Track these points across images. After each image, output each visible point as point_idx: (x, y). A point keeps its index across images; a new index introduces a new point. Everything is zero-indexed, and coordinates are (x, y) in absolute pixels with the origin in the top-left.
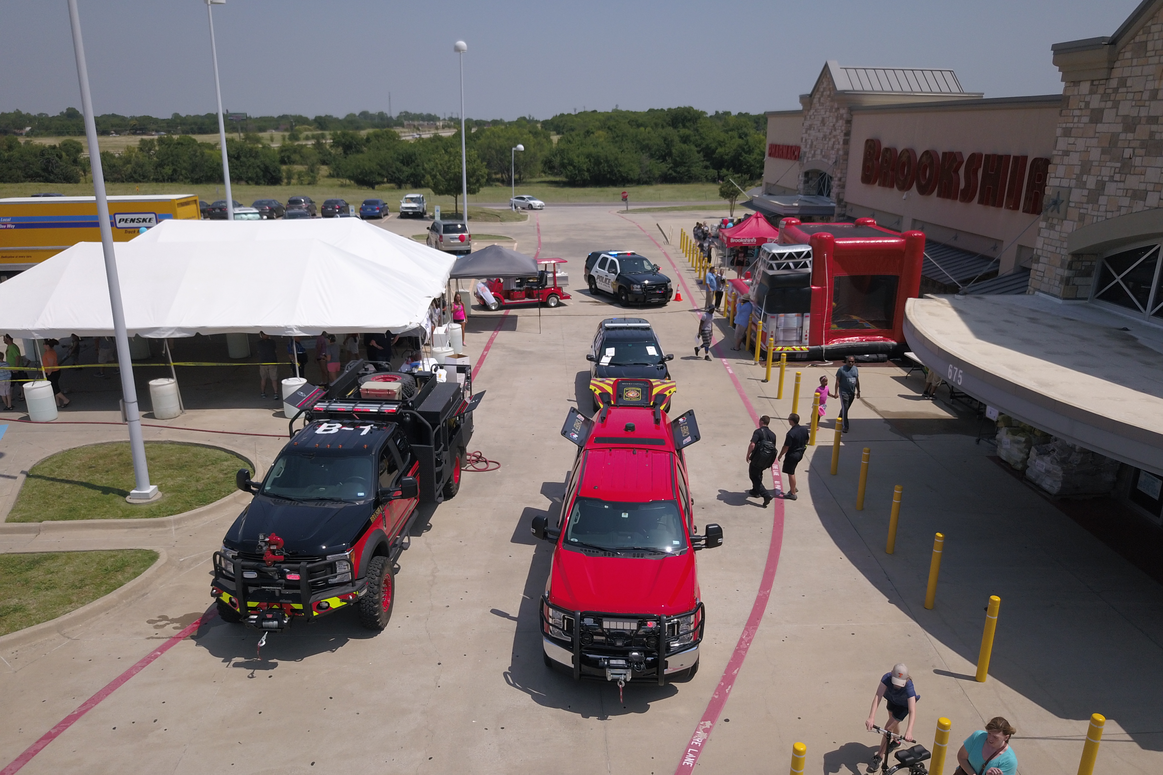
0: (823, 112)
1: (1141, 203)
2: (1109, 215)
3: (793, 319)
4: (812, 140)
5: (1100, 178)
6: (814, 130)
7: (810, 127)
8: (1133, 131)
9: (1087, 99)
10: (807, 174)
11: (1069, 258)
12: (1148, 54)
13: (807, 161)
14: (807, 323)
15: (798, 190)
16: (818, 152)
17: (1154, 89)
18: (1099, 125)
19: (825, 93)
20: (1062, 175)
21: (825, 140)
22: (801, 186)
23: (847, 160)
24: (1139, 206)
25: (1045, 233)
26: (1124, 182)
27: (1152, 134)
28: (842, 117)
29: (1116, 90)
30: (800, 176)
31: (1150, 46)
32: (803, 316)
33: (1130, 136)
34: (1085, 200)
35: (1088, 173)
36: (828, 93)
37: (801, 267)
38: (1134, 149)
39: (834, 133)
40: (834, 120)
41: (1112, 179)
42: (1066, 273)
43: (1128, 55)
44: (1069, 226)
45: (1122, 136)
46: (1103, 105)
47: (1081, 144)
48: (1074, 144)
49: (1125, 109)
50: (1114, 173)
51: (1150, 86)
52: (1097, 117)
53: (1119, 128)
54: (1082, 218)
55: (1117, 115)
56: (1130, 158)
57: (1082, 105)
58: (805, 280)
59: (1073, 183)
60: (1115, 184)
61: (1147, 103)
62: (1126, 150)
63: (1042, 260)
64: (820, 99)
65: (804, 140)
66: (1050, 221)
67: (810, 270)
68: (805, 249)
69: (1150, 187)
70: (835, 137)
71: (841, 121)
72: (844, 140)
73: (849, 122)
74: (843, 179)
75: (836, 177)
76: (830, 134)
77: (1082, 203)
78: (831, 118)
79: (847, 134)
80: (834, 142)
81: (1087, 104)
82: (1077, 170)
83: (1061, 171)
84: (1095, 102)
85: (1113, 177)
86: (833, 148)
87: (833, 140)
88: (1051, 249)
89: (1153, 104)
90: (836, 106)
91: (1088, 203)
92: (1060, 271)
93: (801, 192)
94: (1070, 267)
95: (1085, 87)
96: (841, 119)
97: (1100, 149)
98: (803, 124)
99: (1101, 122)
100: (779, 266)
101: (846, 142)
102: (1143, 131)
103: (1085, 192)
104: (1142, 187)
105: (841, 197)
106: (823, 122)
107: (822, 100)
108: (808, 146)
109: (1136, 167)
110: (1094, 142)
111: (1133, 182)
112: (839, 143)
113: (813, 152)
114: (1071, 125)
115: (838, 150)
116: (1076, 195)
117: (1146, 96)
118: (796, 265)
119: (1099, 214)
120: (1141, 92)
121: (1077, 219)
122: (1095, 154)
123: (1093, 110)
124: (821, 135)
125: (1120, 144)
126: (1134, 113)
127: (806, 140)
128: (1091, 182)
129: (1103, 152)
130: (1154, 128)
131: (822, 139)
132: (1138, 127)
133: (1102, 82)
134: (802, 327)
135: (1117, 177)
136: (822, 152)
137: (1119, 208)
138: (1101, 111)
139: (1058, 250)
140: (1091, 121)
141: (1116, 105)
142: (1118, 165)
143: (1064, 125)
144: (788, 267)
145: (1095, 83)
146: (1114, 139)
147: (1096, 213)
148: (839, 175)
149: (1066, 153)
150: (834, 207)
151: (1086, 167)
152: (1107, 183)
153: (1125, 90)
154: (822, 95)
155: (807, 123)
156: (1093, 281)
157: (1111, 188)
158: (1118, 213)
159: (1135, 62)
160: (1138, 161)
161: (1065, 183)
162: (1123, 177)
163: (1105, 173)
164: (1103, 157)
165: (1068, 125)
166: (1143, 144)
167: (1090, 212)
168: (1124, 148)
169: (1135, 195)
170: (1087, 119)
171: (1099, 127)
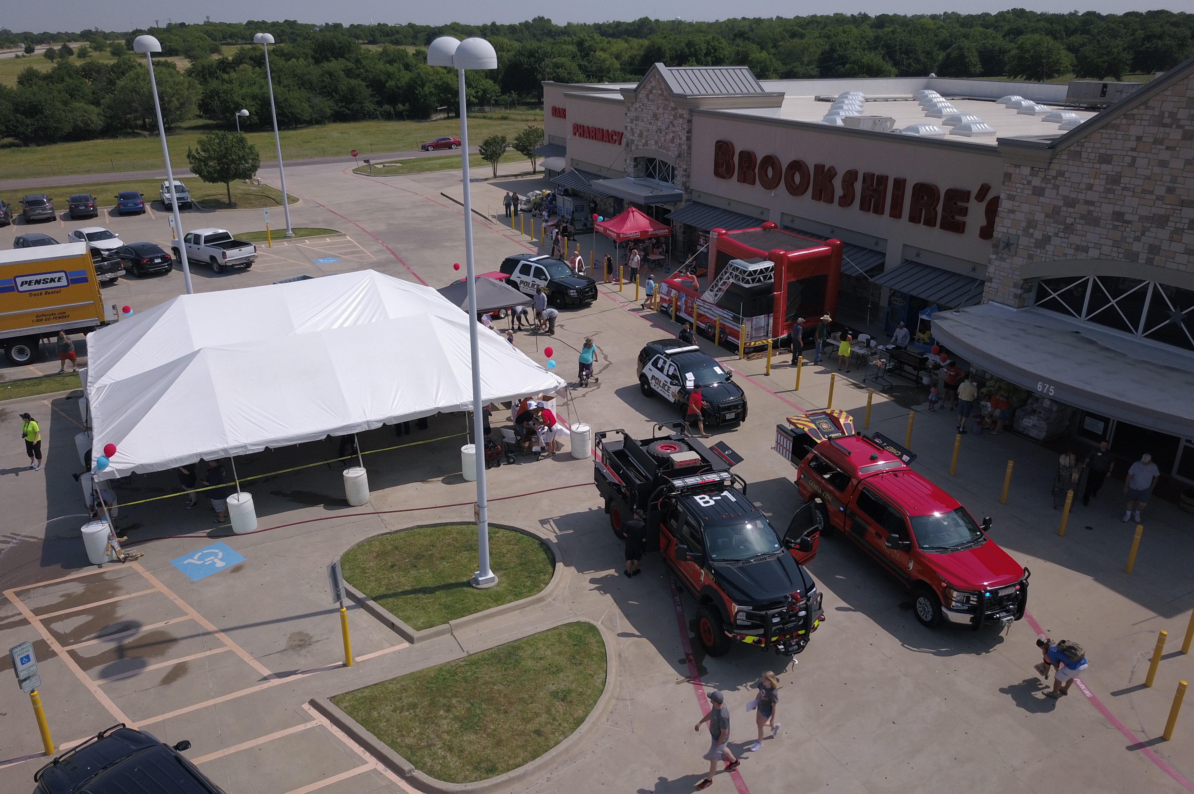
1: (1085, 254)
5: (1044, 233)
8: (1074, 207)
9: (1030, 178)
11: (1021, 282)
12: (1082, 160)
17: (1089, 184)
20: (1009, 226)
25: (997, 263)
26: (1068, 238)
27: (1088, 212)
29: (1055, 178)
31: (1084, 155)
33: (1071, 210)
34: (1033, 245)
35: (1035, 228)
36: (660, 92)
38: (1075, 219)
41: (1056, 235)
42: (1019, 291)
44: (1018, 261)
45: (1065, 209)
46: (1044, 185)
47: (1025, 208)
49: (1064, 191)
50: (1059, 232)
51: (1086, 181)
52: (1039, 192)
53: (1061, 203)
54: (1030, 257)
55: (1057, 194)
56: (1072, 224)
57: (1025, 182)
59: (1020, 233)
61: (1084, 191)
62: (1068, 219)
66: (1000, 255)
77: (1031, 247)
81: (1029, 183)
82: (1024, 224)
84: (1036, 182)
89: (1089, 192)
91: (1035, 247)
92: (1014, 290)
94: (1021, 288)
95: (1026, 171)
97: (1044, 214)
99: (1043, 196)
102: (1081, 209)
103: (1033, 241)
104: (1085, 243)
109: (1077, 230)
111: (1075, 239)
114: (1015, 193)
116: (1024, 241)
117: (1083, 186)
120: (1077, 183)
121: (1026, 257)
122: (1039, 217)
123: (1034, 187)
125: (1062, 213)
126: (1073, 195)
128: (1038, 235)
129: (1047, 216)
130: (1091, 208)
133: (1043, 170)
135: (1061, 235)
137: (1065, 255)
138: (1043, 189)
139: (1012, 276)
140: (1034, 194)
141: (1056, 187)
142: (1062, 227)
143: (1008, 192)
146: (1056, 210)
147: (1044, 255)
149: (1012, 212)
151: (1031, 224)
152: (1052, 237)
153: (1063, 179)
156: (1033, 294)
157: (1056, 241)
158: (1064, 258)
159: (1071, 162)
160: (1079, 227)
161: (1013, 231)
162: (1067, 236)
163: (1051, 230)
164: (1047, 219)
165: (1011, 193)
166: (1082, 217)
167: (1038, 253)
168: (1066, 217)
169: (1078, 248)
170: (1030, 192)
171: (1041, 199)
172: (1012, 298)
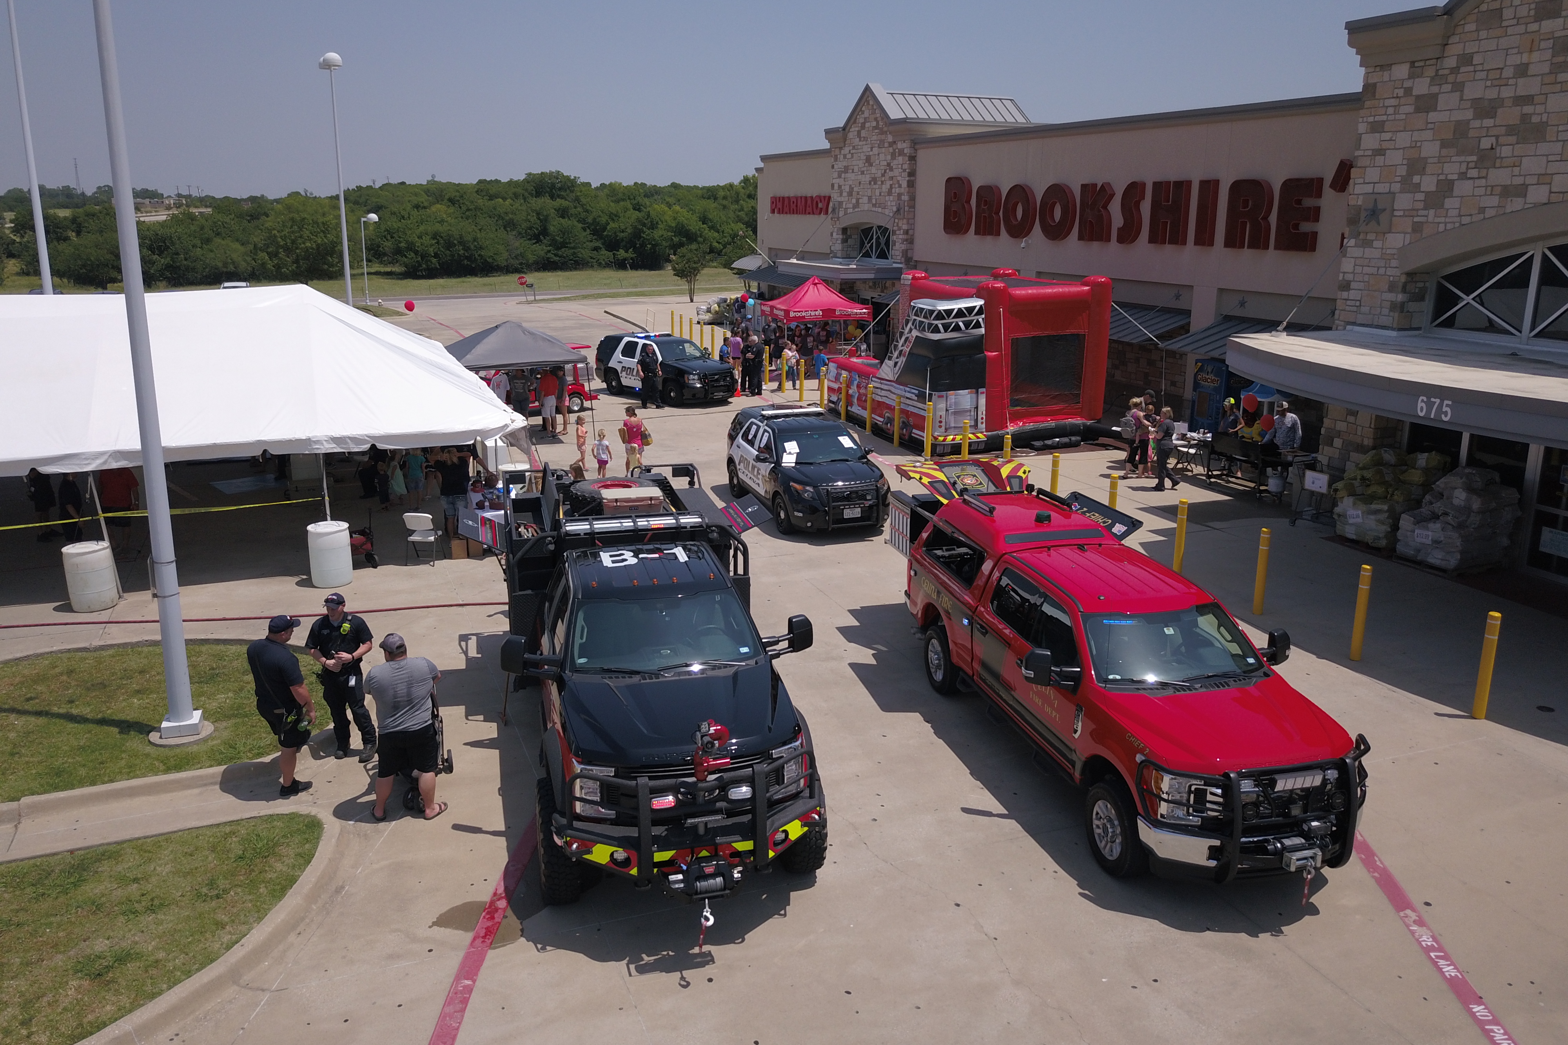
0: (866, 149)
1: (1520, 200)
2: (1466, 220)
3: (964, 398)
4: (850, 186)
5: (1442, 177)
6: (853, 172)
7: (846, 169)
8: (1494, 117)
9: (1407, 84)
10: (844, 230)
11: (1403, 279)
12: (1505, 24)
13: (846, 214)
14: (982, 401)
15: (832, 252)
16: (865, 200)
17: (1522, 64)
18: (1431, 114)
19: (867, 125)
20: (1376, 179)
21: (875, 184)
22: (838, 247)
23: (914, 207)
24: (1517, 204)
25: (1357, 252)
26: (1485, 178)
27: (1525, 117)
28: (901, 153)
29: (1455, 70)
30: (834, 234)
31: (1508, 13)
32: (977, 392)
33: (1488, 122)
34: (1421, 205)
35: (1422, 172)
36: (874, 124)
37: (973, 328)
38: (1497, 137)
39: (891, 174)
40: (889, 157)
41: (1463, 176)
42: (1400, 297)
43: (1472, 27)
44: (1396, 241)
45: (1476, 124)
46: (1435, 89)
47: (1403, 139)
48: (1391, 140)
49: (1474, 91)
50: (1467, 169)
51: (1515, 59)
52: (1426, 104)
53: (1469, 114)
54: (1417, 228)
55: (1461, 99)
56: (1492, 148)
57: (1401, 92)
58: (978, 344)
59: (1396, 187)
60: (1471, 181)
61: (1511, 82)
62: (1483, 140)
63: (1353, 286)
64: (859, 132)
65: (836, 187)
66: (1362, 236)
67: (982, 331)
68: (978, 303)
69: (1529, 180)
70: (892, 178)
71: (900, 158)
72: (908, 181)
73: (913, 158)
74: (911, 232)
75: (899, 229)
76: (883, 175)
77: (1417, 210)
78: (882, 156)
79: (912, 174)
80: (891, 185)
81: (1408, 91)
82: (1402, 171)
83: (1373, 174)
84: (1422, 87)
85: (1466, 173)
86: (890, 193)
87: (889, 183)
88: (1367, 270)
89: (1521, 81)
90: (890, 138)
91: (1425, 209)
92: (1391, 296)
93: (839, 255)
94: (1404, 290)
95: (1401, 71)
96: (899, 155)
97: (1438, 143)
98: (833, 167)
99: (1435, 110)
100: (946, 327)
101: (911, 184)
102: (1509, 115)
103: (1420, 196)
104: (1518, 181)
105: (909, 255)
106: (868, 160)
107: (863, 133)
108: (845, 194)
109: (1502, 158)
110: (1428, 135)
111: (1500, 176)
112: (900, 186)
113: (854, 201)
114: (1384, 118)
115: (899, 195)
116: (1403, 202)
117: (1508, 72)
118: (967, 325)
119: (1447, 220)
120: (1499, 68)
121: (1410, 230)
122: (1430, 150)
123: (1418, 97)
124: (867, 178)
125: (1472, 134)
126: (1492, 94)
127: (840, 187)
128: (1429, 183)
129: (1444, 144)
130: (1528, 109)
131: (870, 183)
132: (1500, 111)
133: (1432, 62)
134: (977, 408)
135: (1473, 173)
136: (870, 198)
137: (1482, 210)
138: (1434, 97)
139: (1382, 271)
140: (1418, 110)
141: (1458, 87)
142: (1474, 158)
143: (1371, 119)
144: (957, 328)
145: (1416, 64)
146: (1461, 129)
147: (1443, 219)
148: (905, 227)
149: (1380, 152)
150: (901, 268)
151: (1416, 166)
152: (1456, 182)
153: (1471, 68)
154: (863, 126)
155: (839, 165)
156: (1428, 306)
157: (1463, 188)
158: (1482, 216)
159: (1483, 34)
160: (1506, 151)
161: (1382, 188)
162: (1483, 173)
163: (1452, 170)
164: (1444, 152)
165: (1377, 118)
166: (1511, 130)
167: (1430, 219)
168: (1479, 138)
169: (1507, 192)
170: (1410, 109)
171: (1433, 116)
172: (1386, 311)
